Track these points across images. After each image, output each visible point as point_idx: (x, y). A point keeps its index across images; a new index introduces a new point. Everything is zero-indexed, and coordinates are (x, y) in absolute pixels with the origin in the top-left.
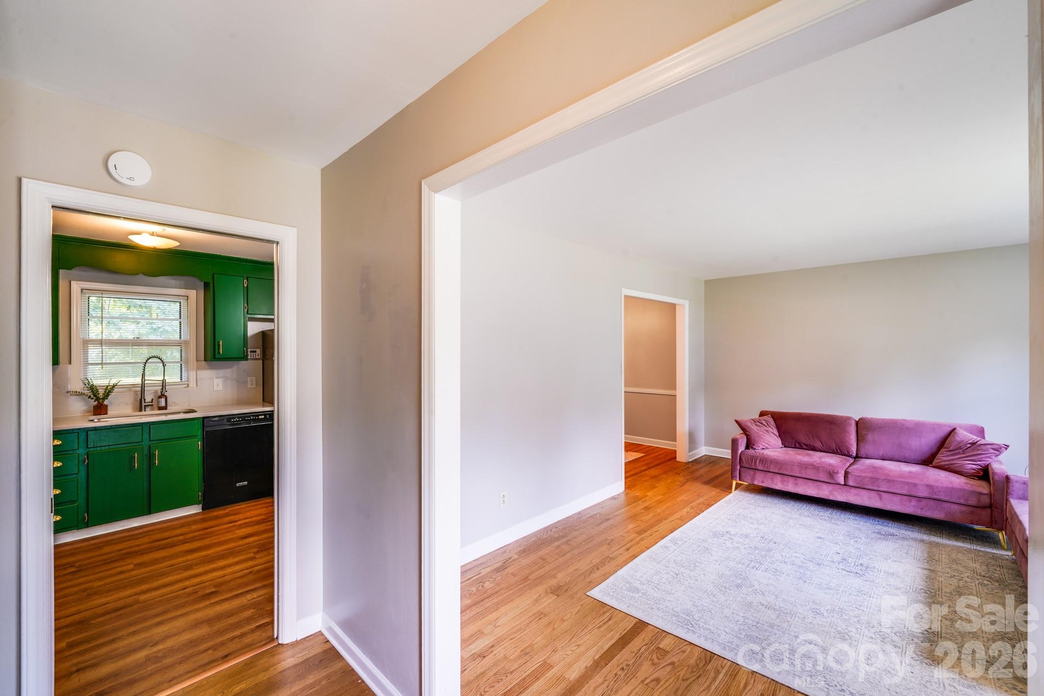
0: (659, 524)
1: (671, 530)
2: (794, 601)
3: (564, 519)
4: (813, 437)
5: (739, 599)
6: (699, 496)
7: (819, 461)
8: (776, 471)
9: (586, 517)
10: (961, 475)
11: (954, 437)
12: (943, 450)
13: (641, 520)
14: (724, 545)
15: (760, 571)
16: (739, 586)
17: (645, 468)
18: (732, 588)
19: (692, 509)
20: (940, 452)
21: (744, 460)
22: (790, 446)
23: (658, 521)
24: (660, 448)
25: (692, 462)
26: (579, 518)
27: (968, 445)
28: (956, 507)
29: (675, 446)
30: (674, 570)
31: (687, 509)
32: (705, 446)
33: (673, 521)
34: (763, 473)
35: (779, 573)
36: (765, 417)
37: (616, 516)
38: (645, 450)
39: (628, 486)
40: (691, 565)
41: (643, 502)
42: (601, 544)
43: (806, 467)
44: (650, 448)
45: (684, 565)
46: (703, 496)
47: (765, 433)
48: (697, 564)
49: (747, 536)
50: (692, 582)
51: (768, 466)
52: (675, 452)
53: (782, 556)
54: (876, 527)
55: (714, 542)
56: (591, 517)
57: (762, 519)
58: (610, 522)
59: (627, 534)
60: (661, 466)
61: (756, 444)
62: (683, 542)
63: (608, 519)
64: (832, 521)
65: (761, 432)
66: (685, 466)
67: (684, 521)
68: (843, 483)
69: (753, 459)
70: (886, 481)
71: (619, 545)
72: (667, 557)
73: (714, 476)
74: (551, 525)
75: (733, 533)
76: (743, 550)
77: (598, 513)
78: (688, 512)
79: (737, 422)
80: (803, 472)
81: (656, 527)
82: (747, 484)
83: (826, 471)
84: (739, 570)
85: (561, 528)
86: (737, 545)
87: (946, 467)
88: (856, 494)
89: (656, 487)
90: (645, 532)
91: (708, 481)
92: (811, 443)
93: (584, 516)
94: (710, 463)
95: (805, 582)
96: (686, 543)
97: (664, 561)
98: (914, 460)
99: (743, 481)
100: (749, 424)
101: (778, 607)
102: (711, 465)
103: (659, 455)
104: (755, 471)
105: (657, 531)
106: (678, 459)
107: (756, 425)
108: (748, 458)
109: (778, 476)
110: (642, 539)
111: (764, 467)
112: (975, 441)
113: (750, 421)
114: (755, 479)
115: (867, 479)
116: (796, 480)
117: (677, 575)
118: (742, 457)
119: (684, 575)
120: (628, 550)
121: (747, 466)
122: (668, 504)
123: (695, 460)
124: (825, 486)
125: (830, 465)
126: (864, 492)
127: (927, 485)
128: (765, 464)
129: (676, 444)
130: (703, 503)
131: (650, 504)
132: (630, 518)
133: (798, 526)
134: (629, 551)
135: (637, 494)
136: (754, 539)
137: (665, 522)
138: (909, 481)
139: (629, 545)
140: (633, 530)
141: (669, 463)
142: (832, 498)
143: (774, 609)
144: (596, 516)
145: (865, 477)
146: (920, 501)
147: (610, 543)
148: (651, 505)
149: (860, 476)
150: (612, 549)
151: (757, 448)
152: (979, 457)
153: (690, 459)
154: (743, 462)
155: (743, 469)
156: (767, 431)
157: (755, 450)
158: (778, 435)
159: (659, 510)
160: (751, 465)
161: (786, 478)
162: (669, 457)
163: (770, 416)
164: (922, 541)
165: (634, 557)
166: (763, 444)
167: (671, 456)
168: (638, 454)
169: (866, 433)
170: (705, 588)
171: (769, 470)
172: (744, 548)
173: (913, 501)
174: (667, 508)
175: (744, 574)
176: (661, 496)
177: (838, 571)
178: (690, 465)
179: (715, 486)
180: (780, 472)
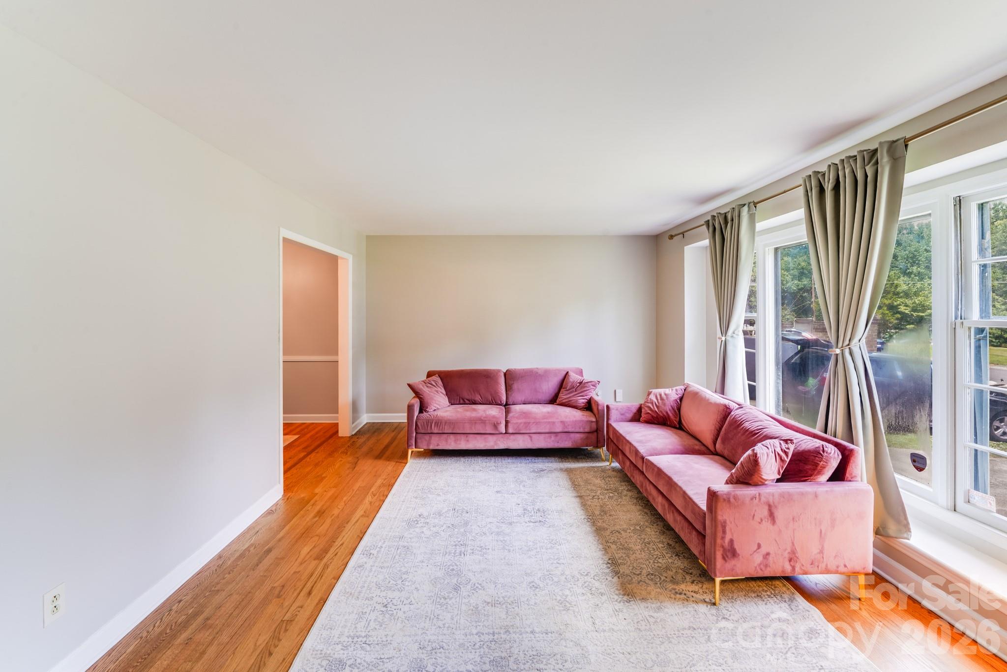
0: (341, 532)
1: (358, 536)
2: (510, 581)
3: (193, 577)
4: (474, 391)
5: (464, 607)
6: (376, 476)
7: (484, 415)
8: (450, 431)
9: (232, 559)
10: (577, 408)
11: (568, 378)
12: (562, 390)
13: (317, 535)
14: (423, 535)
15: (468, 555)
16: (456, 588)
17: (302, 454)
18: (451, 595)
19: (374, 496)
20: (561, 392)
21: (420, 427)
22: (455, 403)
23: (339, 528)
24: (316, 424)
25: (356, 434)
26: (220, 566)
27: (578, 384)
28: (578, 435)
29: (337, 418)
30: (380, 600)
31: (369, 498)
32: (367, 413)
33: (358, 521)
34: (438, 436)
35: (484, 551)
36: (433, 377)
37: (280, 540)
38: (298, 430)
39: (287, 488)
40: (398, 582)
41: (313, 505)
42: (265, 602)
43: (475, 423)
44: (303, 426)
45: (389, 585)
46: (380, 476)
47: (435, 394)
48: (404, 576)
49: (440, 514)
50: (406, 608)
51: (442, 427)
52: (337, 425)
53: (479, 526)
54: (530, 465)
55: (412, 536)
56: (242, 556)
57: (445, 487)
58: (272, 555)
59: (304, 565)
60: (322, 448)
61: (429, 407)
62: (378, 549)
63: (269, 551)
64: (500, 470)
65: (432, 394)
66: (349, 441)
67: (371, 515)
68: (504, 432)
69: (429, 422)
70: (535, 423)
71: (295, 590)
72: (365, 582)
73: (384, 446)
74: (168, 599)
75: (425, 514)
76: (442, 534)
77: (252, 545)
78: (371, 503)
79: (409, 385)
80: (473, 428)
81: (339, 539)
82: (423, 450)
83: (492, 423)
84: (449, 564)
85: (188, 598)
86: (434, 529)
87: (567, 403)
88: (514, 440)
89: (325, 477)
90: (327, 553)
91: (379, 454)
92: (473, 398)
93: (229, 559)
94: (375, 432)
95: (509, 551)
96: (383, 549)
97: (364, 589)
98: (544, 401)
99: (419, 448)
100: (421, 387)
101: (502, 599)
102: (376, 434)
103: (317, 433)
104: (431, 435)
105: (342, 544)
106: (341, 434)
107: (427, 386)
108: (424, 423)
109: (452, 436)
110: (326, 566)
111: (439, 430)
112: (581, 381)
113: (421, 383)
114: (430, 443)
115: (522, 425)
116: (467, 436)
117: (386, 606)
118: (418, 423)
119: (394, 601)
120: (310, 593)
121: (423, 431)
122: (345, 499)
123: (359, 431)
124: (490, 438)
125: (494, 417)
126: (520, 437)
127: (561, 422)
128: (440, 427)
129: (338, 417)
130: (383, 485)
131: (323, 505)
132: (299, 538)
133: (477, 484)
134: (312, 595)
135: (302, 496)
136: (448, 515)
137: (349, 526)
138: (550, 420)
139: (309, 585)
140: (308, 556)
141: (331, 441)
142: (496, 448)
143: (500, 604)
144: (249, 551)
145: (521, 423)
146: (556, 436)
147: (279, 594)
148: (325, 507)
149: (517, 423)
150: (286, 604)
151: (430, 411)
152: (585, 392)
153: (353, 431)
154: (419, 428)
155: (419, 436)
156: (437, 391)
157: (429, 413)
158: (445, 393)
159: (336, 512)
160: (427, 430)
161: (458, 436)
162: (330, 433)
163: (437, 375)
164: (561, 470)
165: (323, 601)
166: (435, 405)
167: (332, 430)
168: (291, 436)
169: (512, 382)
170: (423, 611)
171: (444, 432)
172: (443, 531)
173: (552, 437)
174: (345, 505)
175: (455, 567)
176: (334, 490)
177: (527, 525)
178: (355, 439)
179: (389, 459)
180: (454, 432)
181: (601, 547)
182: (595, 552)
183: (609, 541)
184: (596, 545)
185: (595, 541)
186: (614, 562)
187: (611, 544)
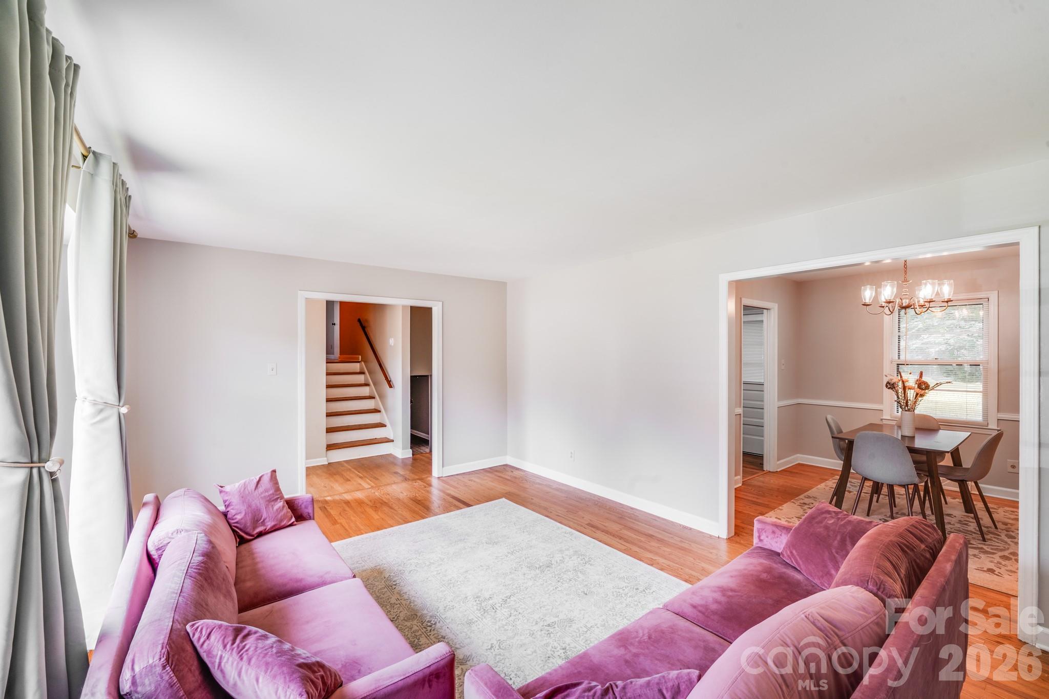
181: (406, 597)
182: (409, 590)
183: (398, 605)
184: (410, 597)
185: (414, 601)
186: (390, 587)
187: (397, 602)
